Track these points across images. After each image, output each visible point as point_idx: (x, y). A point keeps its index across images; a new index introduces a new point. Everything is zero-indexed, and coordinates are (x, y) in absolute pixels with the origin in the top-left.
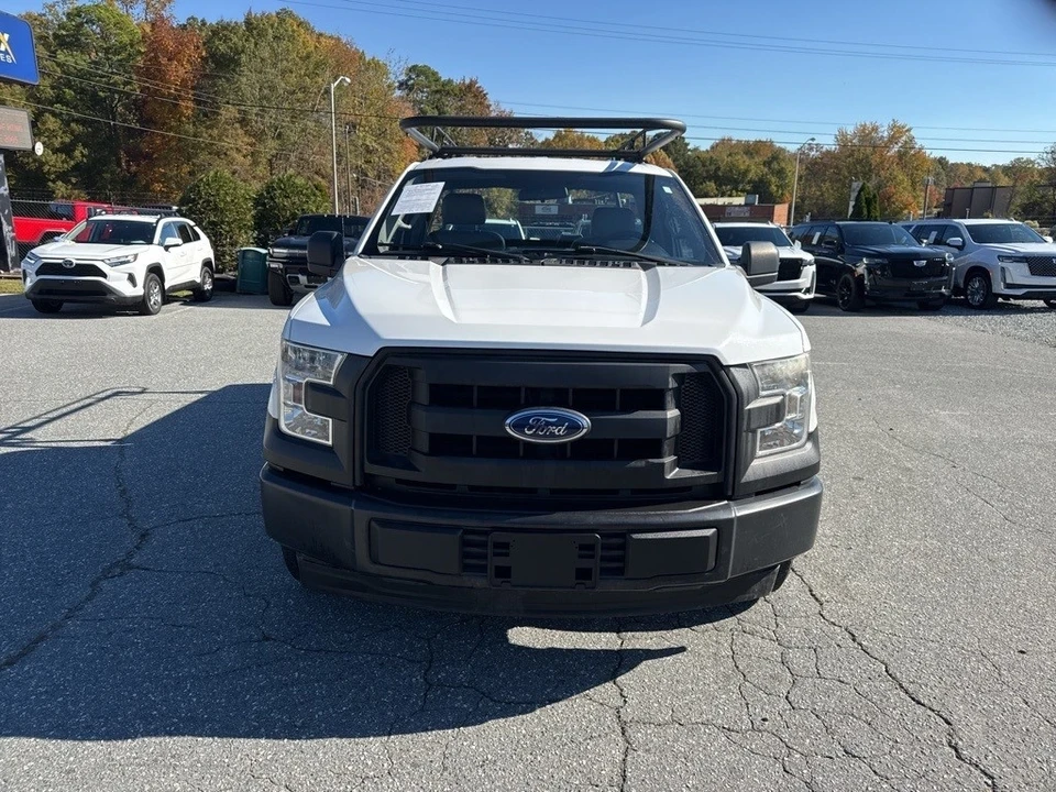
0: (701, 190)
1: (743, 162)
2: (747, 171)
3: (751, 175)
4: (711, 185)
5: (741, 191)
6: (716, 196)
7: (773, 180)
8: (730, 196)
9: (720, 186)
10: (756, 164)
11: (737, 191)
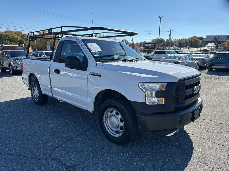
0: (5, 42)
1: (16, 36)
2: (17, 39)
3: (18, 40)
4: (8, 42)
5: (16, 43)
6: (10, 44)
7: (24, 41)
8: (14, 44)
9: (10, 42)
10: (19, 37)
11: (15, 43)
